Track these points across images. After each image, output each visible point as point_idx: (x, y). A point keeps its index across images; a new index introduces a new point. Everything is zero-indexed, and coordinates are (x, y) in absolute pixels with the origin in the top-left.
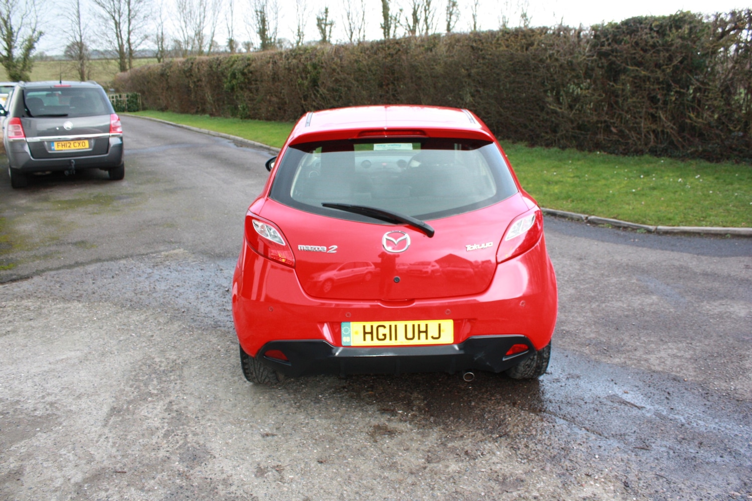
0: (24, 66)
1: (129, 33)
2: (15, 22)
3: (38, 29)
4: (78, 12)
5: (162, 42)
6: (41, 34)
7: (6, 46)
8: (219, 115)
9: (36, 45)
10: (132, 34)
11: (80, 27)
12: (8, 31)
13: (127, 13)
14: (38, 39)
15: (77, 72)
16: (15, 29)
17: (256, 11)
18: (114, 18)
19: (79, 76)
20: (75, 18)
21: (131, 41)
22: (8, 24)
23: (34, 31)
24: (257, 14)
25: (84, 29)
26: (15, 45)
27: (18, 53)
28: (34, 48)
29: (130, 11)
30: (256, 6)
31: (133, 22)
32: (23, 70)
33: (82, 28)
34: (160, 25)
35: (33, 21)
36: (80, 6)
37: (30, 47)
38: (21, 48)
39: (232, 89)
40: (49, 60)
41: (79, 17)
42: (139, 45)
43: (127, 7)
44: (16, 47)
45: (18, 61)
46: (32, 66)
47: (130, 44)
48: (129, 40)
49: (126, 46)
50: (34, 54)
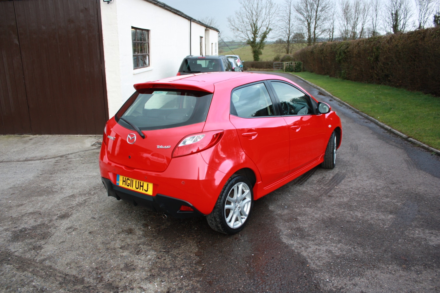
0: (260, 46)
1: (315, 28)
2: (259, 24)
3: (269, 27)
4: (290, 17)
5: (333, 33)
6: (270, 30)
7: (253, 36)
8: (334, 77)
9: (267, 36)
10: (317, 29)
11: (289, 26)
12: (255, 29)
13: (315, 17)
14: (269, 32)
15: (286, 50)
16: (258, 28)
17: (392, 14)
18: (308, 20)
19: (286, 51)
20: (288, 21)
21: (316, 33)
22: (256, 25)
23: (267, 28)
24: (393, 16)
25: (292, 27)
26: (257, 36)
27: (258, 40)
28: (266, 37)
29: (316, 16)
30: (392, 10)
31: (318, 22)
32: (259, 48)
33: (290, 26)
34: (332, 23)
35: (268, 23)
36: (291, 15)
37: (264, 36)
38: (260, 37)
39: (340, 61)
40: (283, 43)
41: (289, 21)
42: (320, 35)
43: (315, 14)
44: (258, 37)
45: (257, 44)
46: (264, 46)
47: (315, 35)
48: (314, 32)
49: (312, 36)
50: (266, 40)
